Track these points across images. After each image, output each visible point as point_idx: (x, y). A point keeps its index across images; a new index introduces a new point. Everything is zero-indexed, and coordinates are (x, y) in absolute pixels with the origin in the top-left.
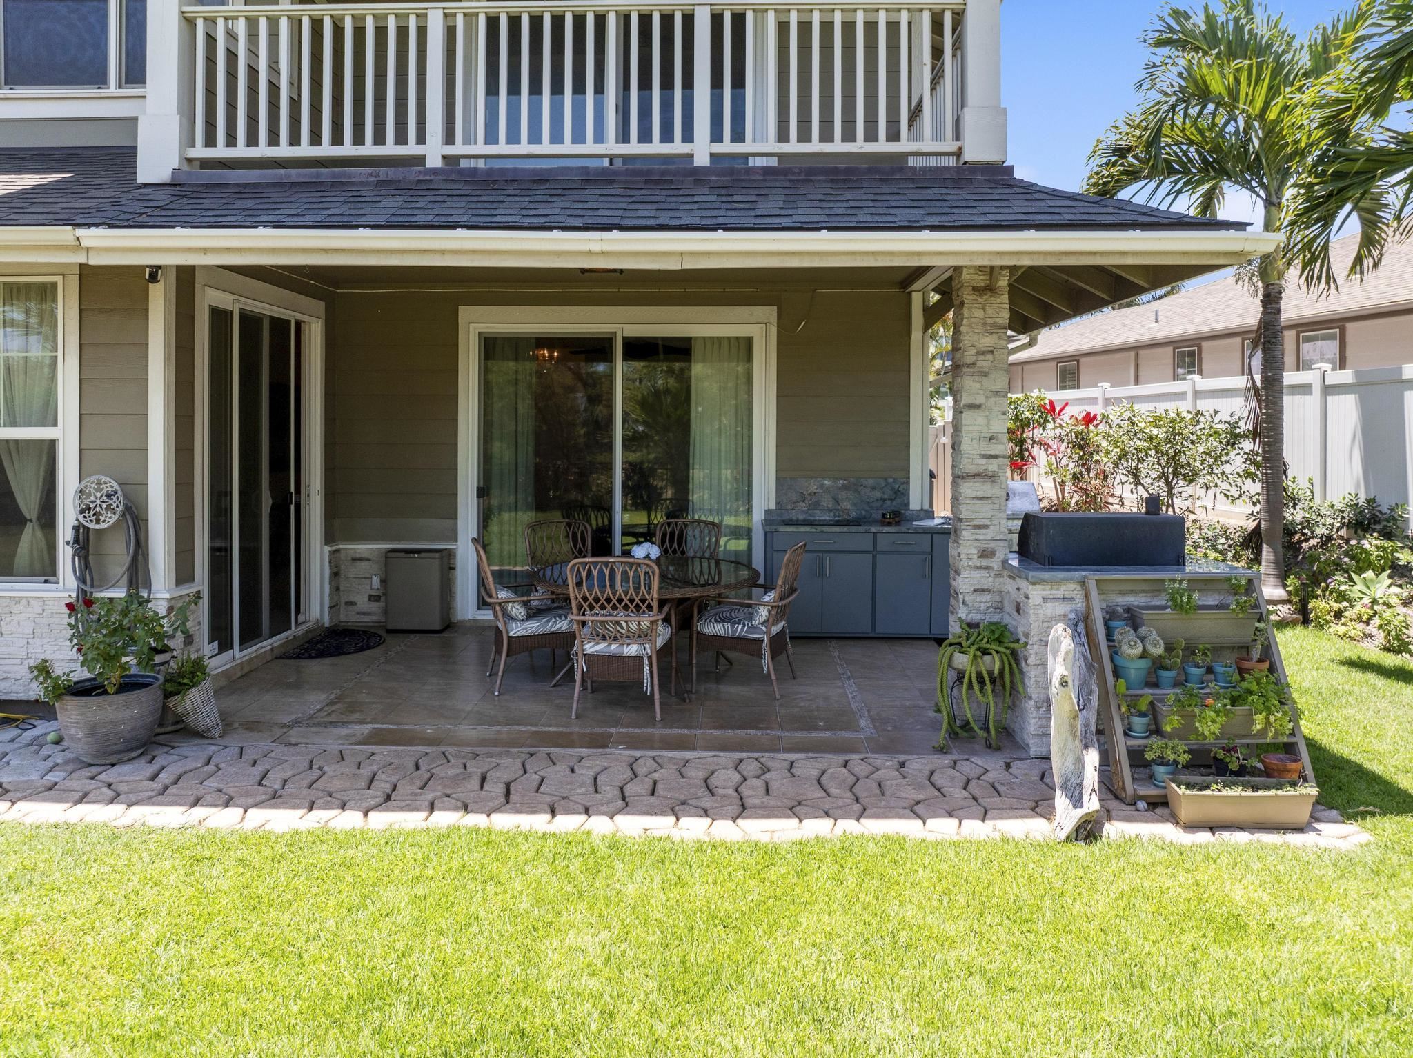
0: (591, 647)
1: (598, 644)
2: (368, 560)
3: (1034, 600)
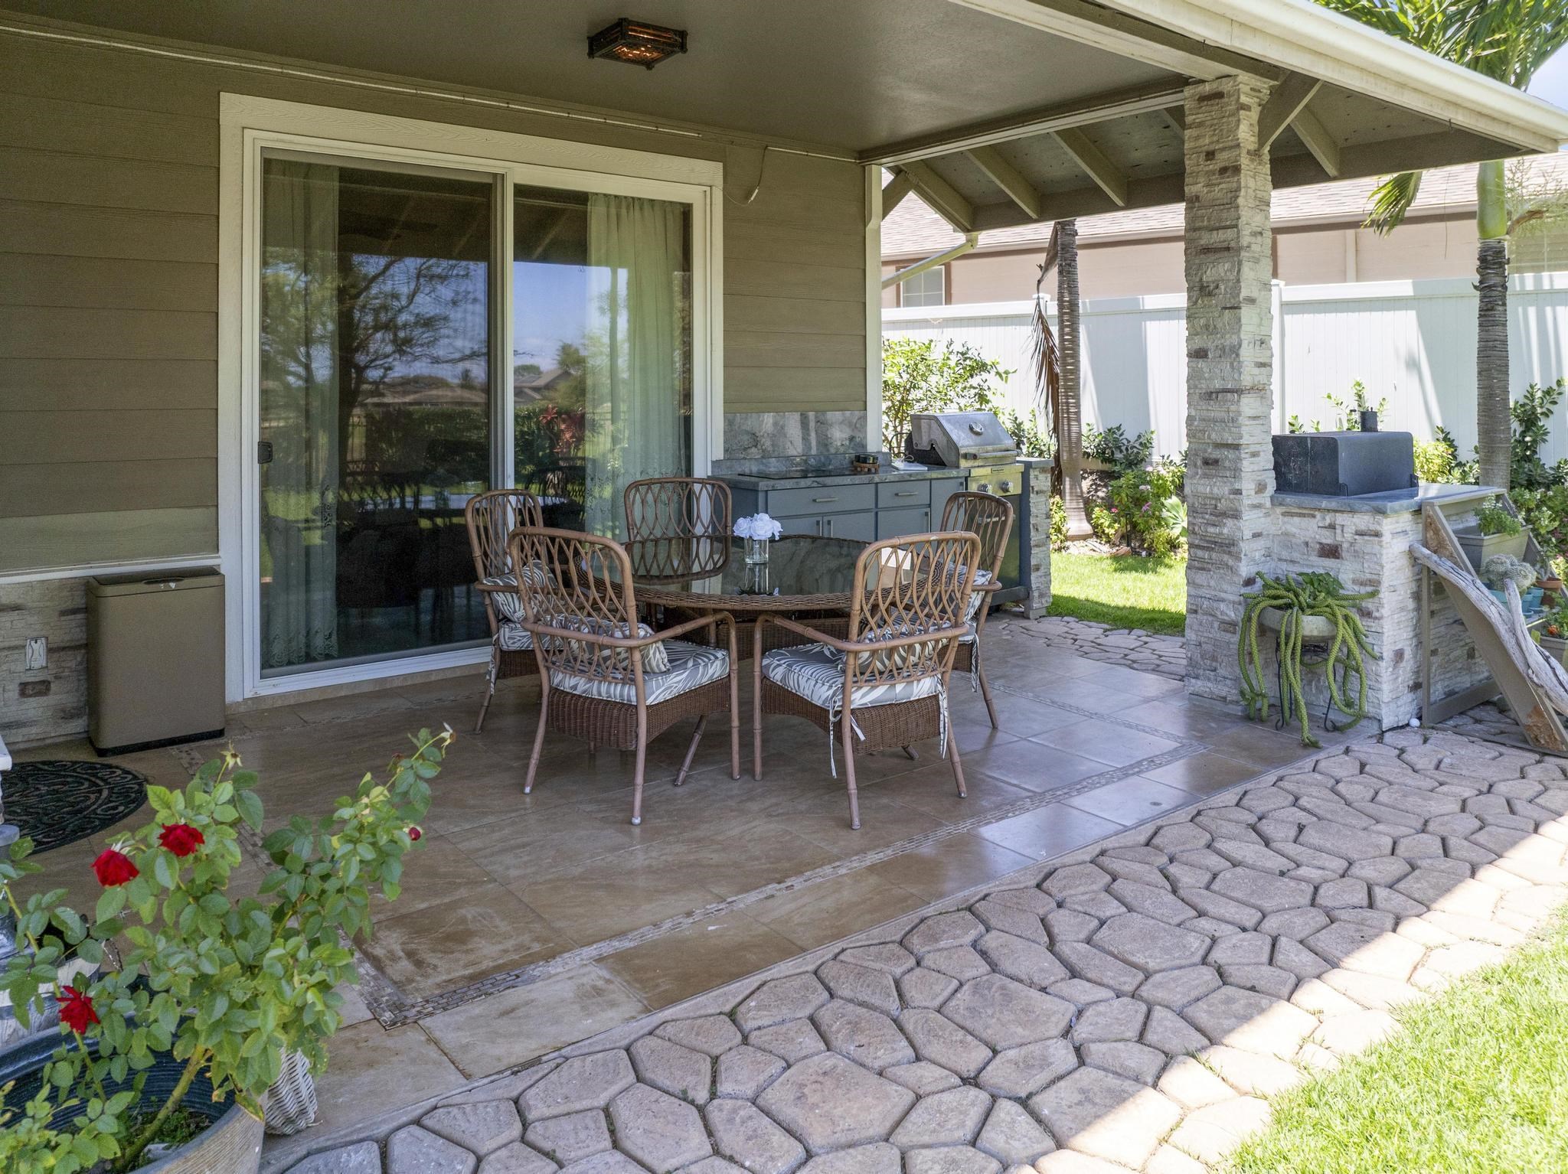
0: (863, 696)
1: (873, 688)
2: (16, 608)
3: (1387, 537)
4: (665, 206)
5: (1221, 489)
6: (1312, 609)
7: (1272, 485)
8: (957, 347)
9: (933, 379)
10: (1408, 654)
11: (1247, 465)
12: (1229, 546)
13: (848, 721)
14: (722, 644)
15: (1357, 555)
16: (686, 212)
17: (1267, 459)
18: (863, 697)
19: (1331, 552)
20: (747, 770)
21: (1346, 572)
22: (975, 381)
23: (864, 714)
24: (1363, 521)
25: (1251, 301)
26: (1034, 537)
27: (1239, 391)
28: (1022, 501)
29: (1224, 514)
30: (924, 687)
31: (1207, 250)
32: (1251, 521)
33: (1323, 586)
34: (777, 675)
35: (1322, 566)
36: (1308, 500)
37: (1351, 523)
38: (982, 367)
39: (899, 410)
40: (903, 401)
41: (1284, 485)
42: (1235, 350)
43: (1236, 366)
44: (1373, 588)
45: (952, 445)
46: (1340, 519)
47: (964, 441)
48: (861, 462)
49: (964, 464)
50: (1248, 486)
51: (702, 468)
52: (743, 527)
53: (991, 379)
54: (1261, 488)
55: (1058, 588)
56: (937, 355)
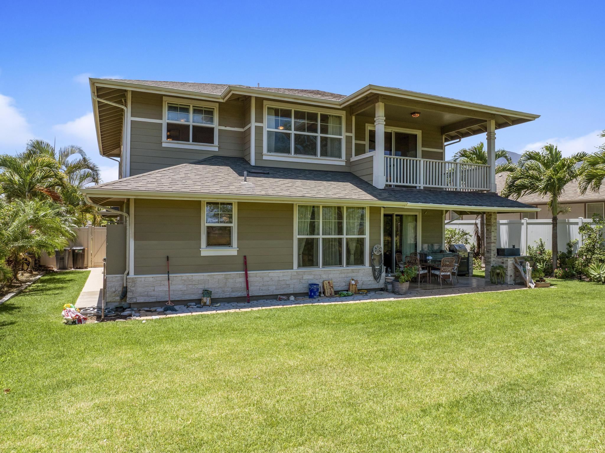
3: (509, 261)
4: (413, 215)
5: (489, 255)
6: (498, 269)
7: (496, 255)
8: (461, 230)
9: (456, 236)
10: (513, 276)
11: (492, 252)
12: (490, 262)
13: (441, 276)
14: (426, 269)
15: (506, 263)
16: (416, 216)
17: (496, 251)
18: (442, 274)
19: (503, 263)
20: (429, 282)
21: (504, 265)
22: (465, 237)
23: (442, 275)
24: (506, 259)
25: (493, 231)
26: (470, 264)
27: (491, 243)
28: (468, 259)
29: (489, 258)
30: (449, 273)
31: (488, 225)
32: (492, 259)
33: (501, 267)
34: (433, 272)
35: (501, 264)
36: (500, 257)
37: (505, 259)
38: (466, 234)
39: (449, 242)
40: (450, 241)
41: (498, 254)
42: (491, 238)
43: (491, 239)
44: (507, 267)
45: (456, 249)
46: (504, 259)
47: (457, 248)
48: (441, 251)
49: (458, 252)
50: (492, 255)
51: (418, 251)
52: (428, 258)
53: (468, 236)
54: (494, 255)
55: (474, 273)
56: (457, 231)
